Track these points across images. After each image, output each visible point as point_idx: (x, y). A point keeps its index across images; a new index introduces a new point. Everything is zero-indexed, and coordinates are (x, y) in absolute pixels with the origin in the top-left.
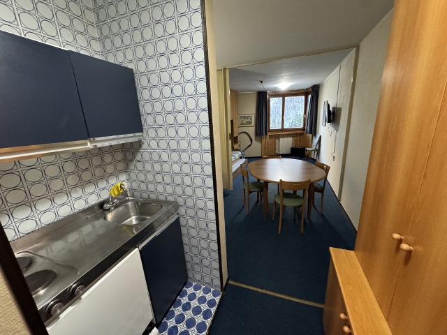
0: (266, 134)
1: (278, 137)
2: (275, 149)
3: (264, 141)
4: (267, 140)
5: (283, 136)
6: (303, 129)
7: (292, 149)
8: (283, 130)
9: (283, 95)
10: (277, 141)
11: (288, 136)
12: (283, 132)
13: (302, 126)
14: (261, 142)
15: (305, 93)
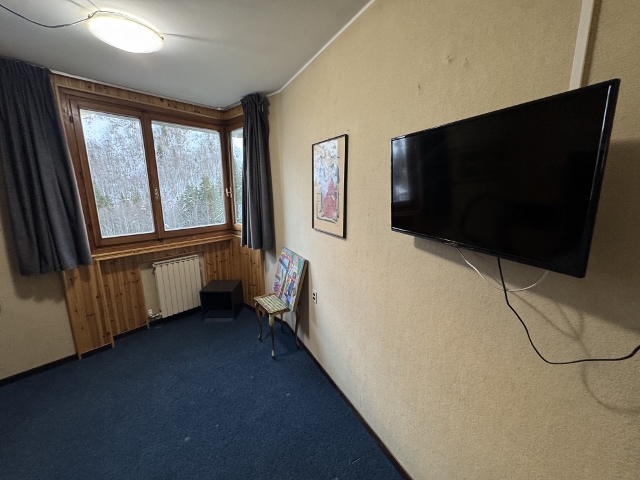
1: (149, 261)
2: (141, 306)
3: (76, 290)
5: (167, 256)
6: (230, 228)
7: (204, 295)
8: (160, 236)
9: (142, 107)
10: (144, 275)
11: (184, 253)
12: (162, 244)
13: (222, 221)
14: (63, 295)
15: (223, 124)
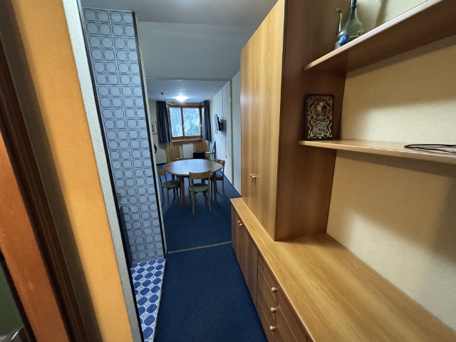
0: (170, 141)
1: (181, 144)
3: (168, 148)
4: (171, 147)
5: (185, 143)
6: (201, 136)
7: (194, 154)
8: (184, 137)
9: (181, 106)
10: (180, 147)
11: (189, 142)
12: (185, 139)
13: (199, 134)
14: (166, 149)
15: (200, 106)
